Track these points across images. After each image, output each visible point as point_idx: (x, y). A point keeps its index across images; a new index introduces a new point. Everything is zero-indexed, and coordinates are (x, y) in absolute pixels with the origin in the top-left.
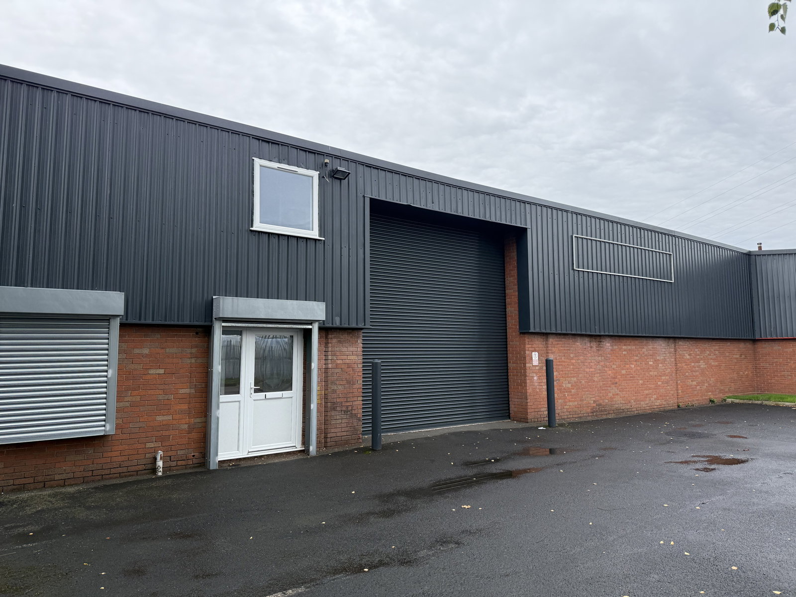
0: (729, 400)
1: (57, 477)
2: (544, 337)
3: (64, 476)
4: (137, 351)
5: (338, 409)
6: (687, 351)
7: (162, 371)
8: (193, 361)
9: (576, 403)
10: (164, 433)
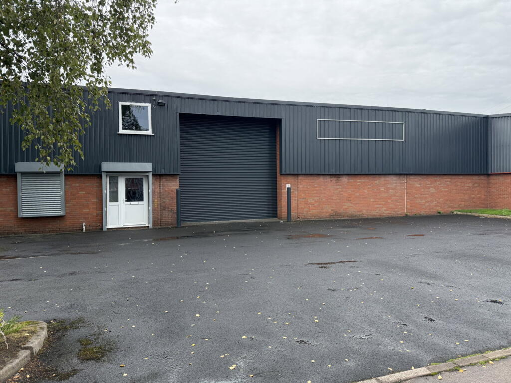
4: (74, 185)
5: (166, 210)
8: (97, 188)
10: (87, 216)
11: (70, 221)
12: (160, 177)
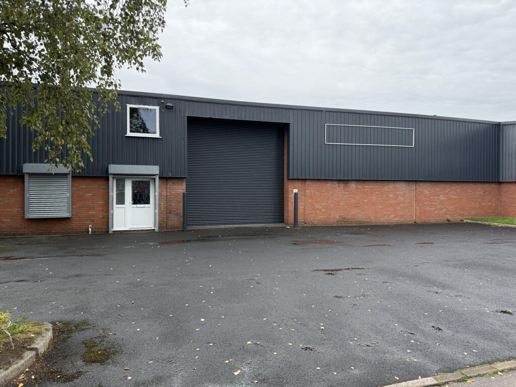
5: (173, 213)
7: (91, 194)
10: (93, 218)
11: (76, 223)
12: (167, 180)
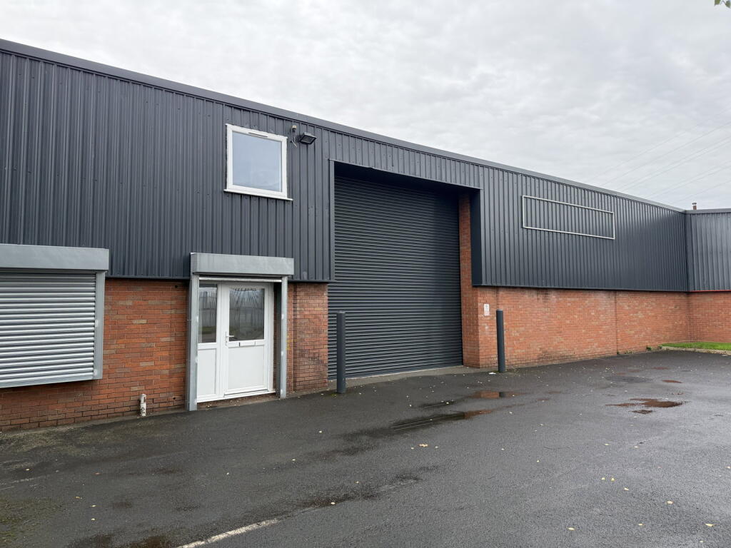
0: (664, 348)
1: (50, 418)
2: (495, 290)
3: (57, 417)
4: (121, 303)
5: (306, 356)
6: (626, 302)
7: (144, 321)
8: (173, 312)
9: (524, 351)
10: (148, 378)
11: (107, 392)
